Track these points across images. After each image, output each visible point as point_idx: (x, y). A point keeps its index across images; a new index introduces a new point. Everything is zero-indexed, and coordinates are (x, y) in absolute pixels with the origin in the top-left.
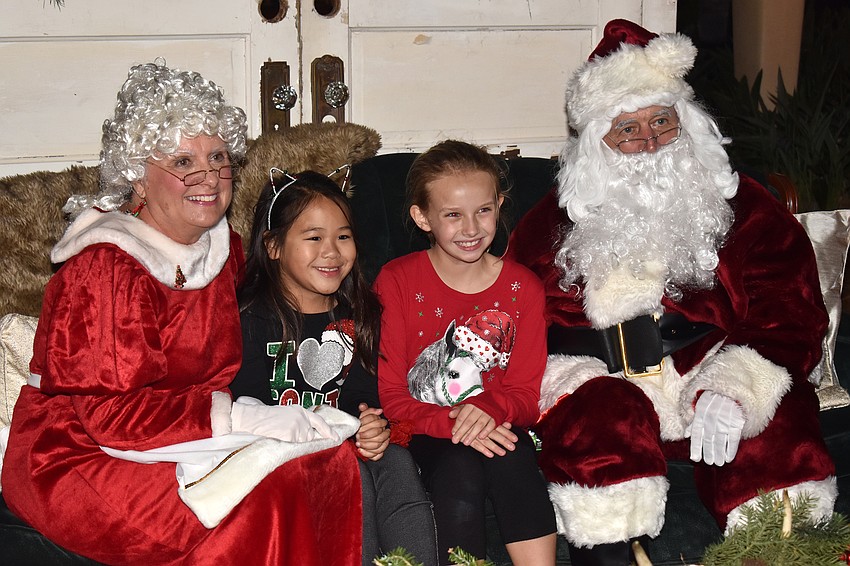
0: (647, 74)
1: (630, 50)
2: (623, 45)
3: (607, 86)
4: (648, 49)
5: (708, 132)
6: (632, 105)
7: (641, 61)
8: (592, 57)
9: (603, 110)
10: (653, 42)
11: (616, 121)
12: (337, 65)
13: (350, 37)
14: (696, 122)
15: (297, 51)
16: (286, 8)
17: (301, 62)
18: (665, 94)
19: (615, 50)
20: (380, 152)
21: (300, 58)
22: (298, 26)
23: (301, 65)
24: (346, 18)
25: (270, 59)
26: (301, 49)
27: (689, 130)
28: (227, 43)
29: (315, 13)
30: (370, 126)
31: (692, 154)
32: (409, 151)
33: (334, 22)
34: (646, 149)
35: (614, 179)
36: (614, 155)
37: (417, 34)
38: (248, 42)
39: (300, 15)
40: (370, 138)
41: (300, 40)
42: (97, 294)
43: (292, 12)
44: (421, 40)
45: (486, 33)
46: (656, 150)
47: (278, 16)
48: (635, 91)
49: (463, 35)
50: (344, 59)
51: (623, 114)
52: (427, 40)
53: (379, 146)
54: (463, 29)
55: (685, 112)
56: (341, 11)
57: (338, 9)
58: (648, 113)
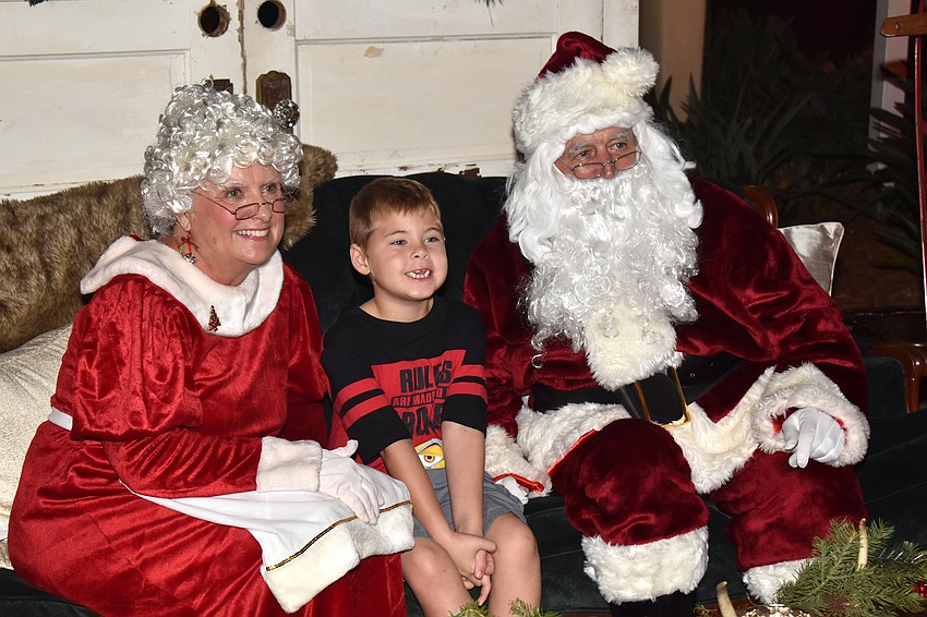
0: (604, 92)
1: (586, 65)
2: (577, 59)
3: (561, 105)
4: (606, 65)
5: (669, 157)
6: (589, 125)
7: (598, 78)
8: (543, 74)
9: (556, 132)
10: (611, 58)
11: (570, 144)
12: (284, 82)
13: (296, 51)
14: (656, 145)
15: (240, 67)
16: (228, 20)
17: (245, 79)
18: (626, 115)
19: (569, 66)
20: (338, 175)
21: (244, 75)
22: (241, 40)
23: (245, 83)
24: (293, 30)
25: (211, 77)
26: (245, 65)
27: (648, 154)
28: (164, 60)
29: (259, 25)
30: (325, 147)
31: (651, 183)
32: (362, 174)
33: (280, 35)
34: (603, 174)
35: (568, 207)
36: (567, 182)
37: (367, 46)
38: (187, 60)
39: (242, 27)
40: (327, 160)
41: (243, 56)
42: (127, 330)
43: (234, 24)
44: (373, 52)
45: (441, 43)
46: (614, 175)
47: (218, 30)
48: (593, 111)
49: (417, 46)
50: (291, 74)
51: (579, 136)
52: (379, 53)
53: (336, 168)
54: (416, 39)
55: (645, 134)
56: (286, 22)
57: (283, 20)
58: (605, 136)
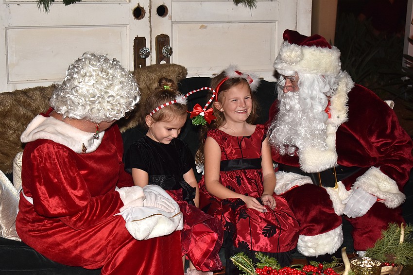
12: (167, 38)
13: (172, 26)
15: (149, 32)
16: (145, 13)
17: (151, 37)
20: (187, 77)
21: (151, 35)
22: (150, 21)
23: (151, 39)
24: (171, 18)
25: (137, 36)
26: (151, 31)
28: (118, 29)
29: (157, 15)
30: (183, 65)
32: (197, 76)
33: (165, 19)
37: (201, 25)
38: (128, 28)
39: (150, 16)
40: (184, 71)
41: (150, 27)
43: (147, 15)
44: (203, 27)
45: (231, 24)
47: (140, 17)
49: (221, 25)
50: (170, 36)
52: (205, 27)
53: (187, 74)
54: (220, 22)
56: (168, 14)
57: (167, 13)
